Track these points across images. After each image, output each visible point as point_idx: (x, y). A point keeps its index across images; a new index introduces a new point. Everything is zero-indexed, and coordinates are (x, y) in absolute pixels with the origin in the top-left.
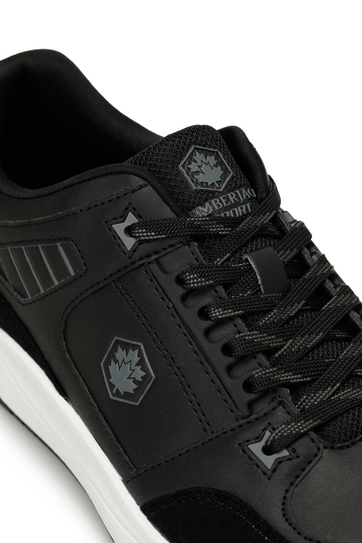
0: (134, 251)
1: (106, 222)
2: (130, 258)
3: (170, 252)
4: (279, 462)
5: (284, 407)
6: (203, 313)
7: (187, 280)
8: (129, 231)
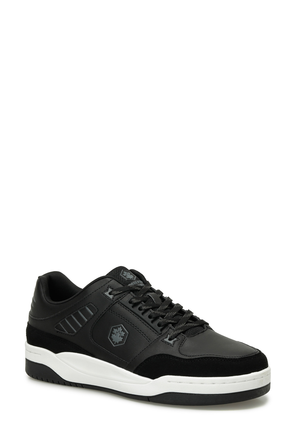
0: (113, 299)
1: (102, 293)
2: (112, 301)
3: (125, 296)
4: (174, 342)
5: (171, 329)
6: (140, 309)
7: (133, 301)
8: (110, 294)
